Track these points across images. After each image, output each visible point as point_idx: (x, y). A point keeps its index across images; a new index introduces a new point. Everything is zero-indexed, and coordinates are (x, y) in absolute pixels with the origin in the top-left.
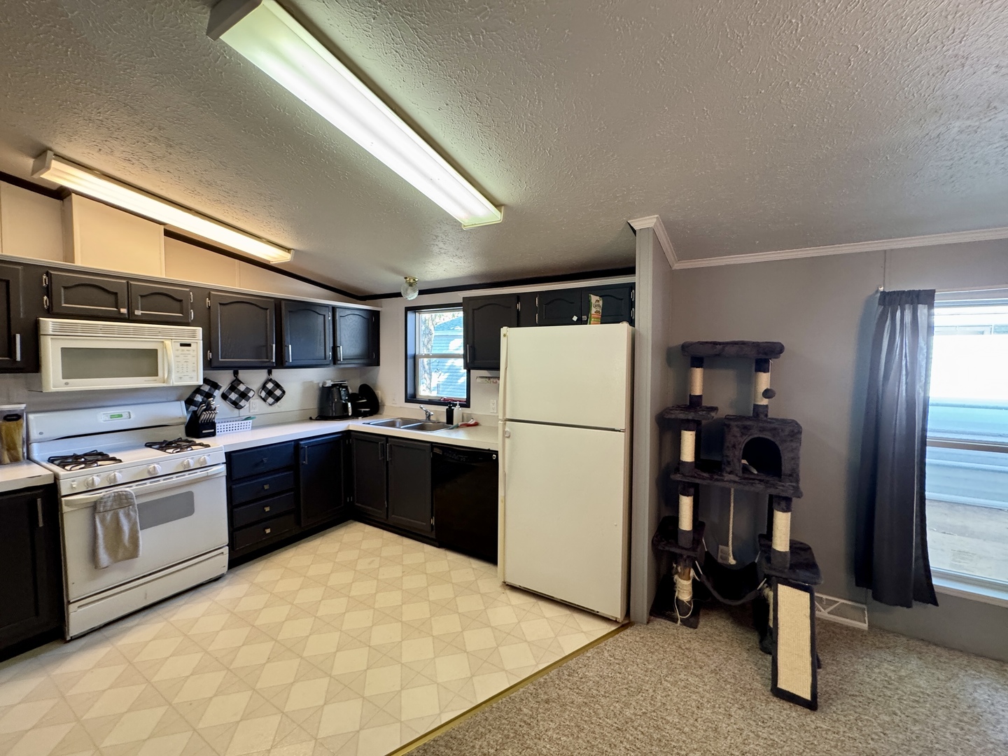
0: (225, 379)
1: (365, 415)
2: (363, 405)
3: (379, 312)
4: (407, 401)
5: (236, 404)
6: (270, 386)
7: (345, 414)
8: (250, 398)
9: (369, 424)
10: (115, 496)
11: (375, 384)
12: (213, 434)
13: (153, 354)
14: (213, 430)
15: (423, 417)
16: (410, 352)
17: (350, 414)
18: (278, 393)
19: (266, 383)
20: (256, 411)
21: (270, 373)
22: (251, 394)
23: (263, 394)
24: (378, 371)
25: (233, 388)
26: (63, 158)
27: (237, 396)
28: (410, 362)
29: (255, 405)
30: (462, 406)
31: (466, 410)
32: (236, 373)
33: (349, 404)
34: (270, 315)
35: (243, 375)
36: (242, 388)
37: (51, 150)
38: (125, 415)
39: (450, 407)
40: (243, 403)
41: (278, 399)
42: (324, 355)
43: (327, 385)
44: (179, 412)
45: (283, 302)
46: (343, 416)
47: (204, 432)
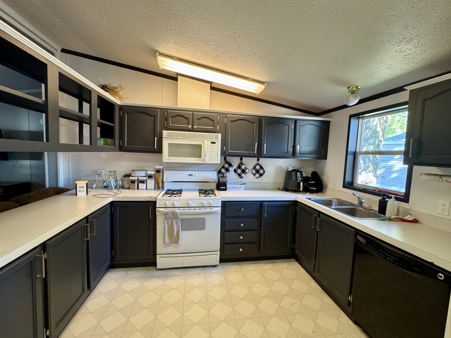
0: (235, 162)
1: (312, 192)
2: (312, 185)
3: (329, 122)
4: (344, 186)
5: (240, 175)
6: (258, 167)
7: (299, 189)
8: (246, 173)
9: (310, 199)
10: (172, 212)
11: (323, 173)
12: (225, 190)
13: (200, 147)
14: (225, 188)
15: (356, 202)
16: (351, 149)
17: (301, 190)
18: (261, 171)
19: (256, 166)
20: (250, 180)
21: (258, 160)
22: (247, 171)
23: (254, 172)
24: (325, 163)
25: (239, 167)
26: (164, 55)
27: (241, 171)
28: (350, 157)
29: (249, 177)
30: (397, 199)
31: (403, 205)
32: (241, 159)
33: (302, 184)
34: (256, 126)
35: (245, 160)
36: (243, 167)
37: (158, 51)
38: (194, 175)
39: (384, 199)
40: (243, 175)
41: (261, 175)
42: (287, 151)
43: (289, 170)
44: (213, 176)
45: (264, 118)
46: (297, 191)
47: (221, 188)
